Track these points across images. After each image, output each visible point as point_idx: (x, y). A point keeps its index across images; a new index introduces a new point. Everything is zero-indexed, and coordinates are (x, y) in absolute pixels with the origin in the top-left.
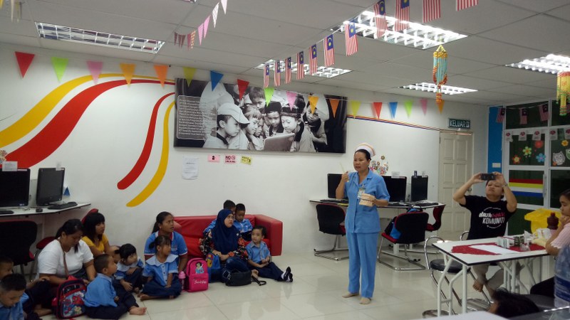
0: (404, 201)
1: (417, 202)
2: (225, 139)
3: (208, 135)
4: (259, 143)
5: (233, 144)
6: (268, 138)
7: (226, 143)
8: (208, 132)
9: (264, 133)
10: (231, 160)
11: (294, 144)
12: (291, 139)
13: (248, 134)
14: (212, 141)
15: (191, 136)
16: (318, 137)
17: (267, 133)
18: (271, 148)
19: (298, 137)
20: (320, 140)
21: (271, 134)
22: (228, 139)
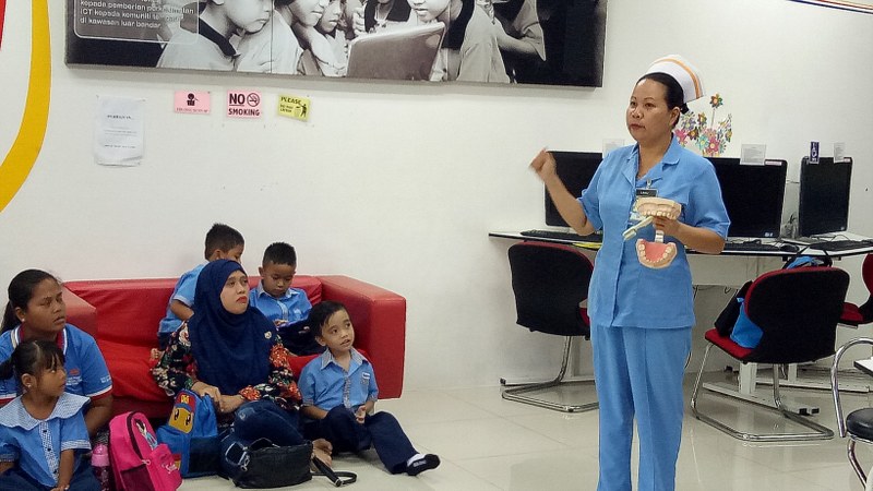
0: (776, 236)
1: (814, 239)
2: (226, 41)
3: (174, 27)
4: (333, 53)
5: (251, 55)
6: (363, 37)
7: (229, 52)
8: (173, 15)
9: (349, 22)
10: (246, 106)
11: (444, 58)
12: (434, 42)
13: (297, 25)
14: (186, 47)
15: (118, 29)
16: (517, 35)
17: (359, 21)
18: (371, 69)
19: (454, 35)
20: (524, 45)
21: (370, 24)
22: (234, 41)
